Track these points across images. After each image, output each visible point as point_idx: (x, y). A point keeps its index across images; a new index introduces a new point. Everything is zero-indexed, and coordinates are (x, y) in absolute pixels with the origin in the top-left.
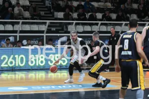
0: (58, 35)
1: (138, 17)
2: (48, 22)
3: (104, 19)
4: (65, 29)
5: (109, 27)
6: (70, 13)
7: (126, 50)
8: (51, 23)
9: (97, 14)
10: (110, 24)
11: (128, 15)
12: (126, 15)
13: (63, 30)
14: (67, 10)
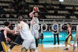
3: (11, 17)
5: (13, 22)
9: (7, 15)
10: (14, 20)
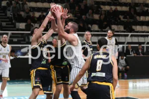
0: (20, 45)
1: (99, 27)
2: (10, 32)
4: (27, 40)
6: (32, 24)
7: (99, 72)
8: (13, 34)
11: (90, 26)
12: (87, 25)
13: (24, 40)
14: (29, 21)
